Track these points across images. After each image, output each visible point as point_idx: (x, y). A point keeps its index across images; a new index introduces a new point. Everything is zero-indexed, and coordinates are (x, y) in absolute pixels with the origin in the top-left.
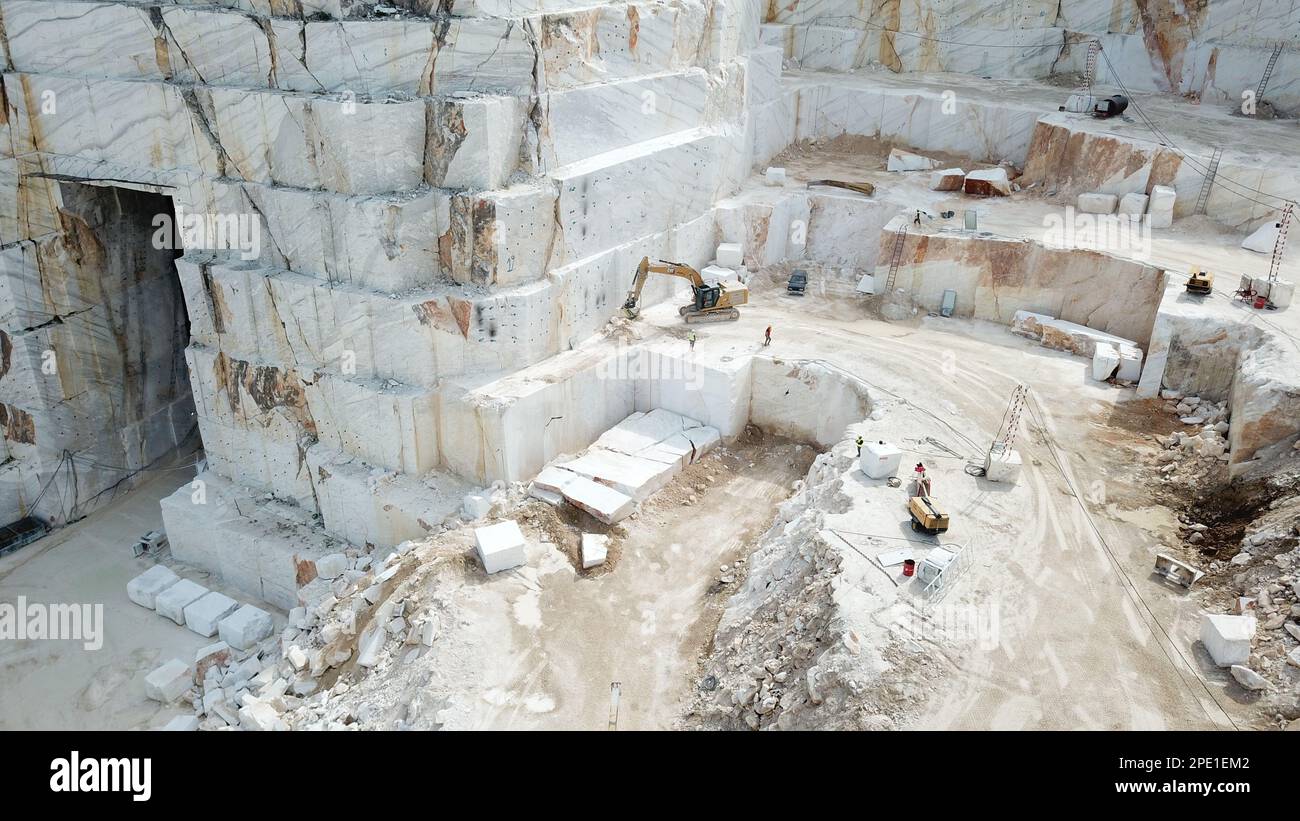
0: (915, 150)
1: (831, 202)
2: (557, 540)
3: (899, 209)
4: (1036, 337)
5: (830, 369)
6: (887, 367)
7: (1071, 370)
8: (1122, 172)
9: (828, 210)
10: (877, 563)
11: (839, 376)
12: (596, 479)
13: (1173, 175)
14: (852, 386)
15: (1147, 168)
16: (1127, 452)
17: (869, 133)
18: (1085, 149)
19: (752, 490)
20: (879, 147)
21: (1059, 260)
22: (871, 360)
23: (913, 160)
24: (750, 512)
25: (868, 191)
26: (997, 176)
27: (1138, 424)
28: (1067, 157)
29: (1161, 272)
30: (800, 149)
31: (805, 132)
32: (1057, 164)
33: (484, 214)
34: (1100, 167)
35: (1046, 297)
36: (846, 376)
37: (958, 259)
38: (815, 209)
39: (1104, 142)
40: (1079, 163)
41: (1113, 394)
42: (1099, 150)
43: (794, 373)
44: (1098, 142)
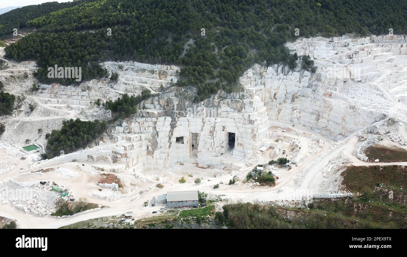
0: (280, 128)
3: (278, 133)
4: (287, 142)
7: (288, 144)
8: (293, 131)
11: (275, 144)
17: (276, 126)
18: (291, 129)
19: (271, 150)
20: (277, 127)
21: (288, 137)
23: (280, 129)
25: (276, 132)
26: (285, 130)
30: (271, 127)
31: (271, 126)
32: (289, 130)
33: (255, 135)
34: (291, 131)
35: (287, 139)
38: (273, 133)
41: (290, 145)
43: (273, 144)
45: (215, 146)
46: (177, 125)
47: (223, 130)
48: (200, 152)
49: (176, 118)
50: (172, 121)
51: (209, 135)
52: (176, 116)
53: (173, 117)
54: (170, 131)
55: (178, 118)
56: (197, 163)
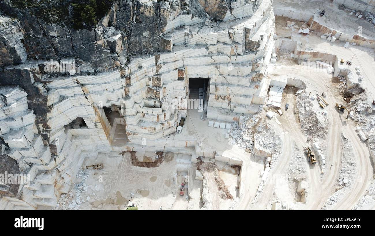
1: (285, 41)
2: (275, 111)
5: (298, 79)
6: (305, 77)
8: (328, 33)
9: (284, 42)
10: (319, 113)
11: (299, 80)
12: (276, 102)
13: (335, 34)
14: (301, 81)
15: (332, 33)
16: (335, 87)
18: (322, 27)
22: (302, 76)
24: (292, 100)
25: (290, 38)
27: (335, 81)
28: (319, 28)
29: (336, 56)
32: (317, 29)
33: (261, 75)
34: (324, 31)
36: (300, 80)
37: (309, 54)
38: (282, 42)
39: (325, 27)
40: (321, 30)
41: (331, 76)
42: (324, 28)
43: (293, 80)
44: (324, 27)
45: (168, 117)
46: (49, 103)
47: (180, 79)
48: (134, 134)
49: (40, 86)
50: (29, 97)
51: (147, 98)
52: (37, 80)
53: (26, 85)
54: (37, 123)
55: (45, 83)
56: (131, 152)
